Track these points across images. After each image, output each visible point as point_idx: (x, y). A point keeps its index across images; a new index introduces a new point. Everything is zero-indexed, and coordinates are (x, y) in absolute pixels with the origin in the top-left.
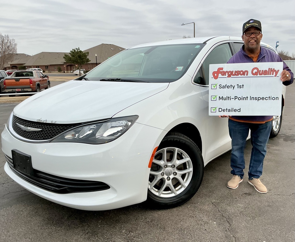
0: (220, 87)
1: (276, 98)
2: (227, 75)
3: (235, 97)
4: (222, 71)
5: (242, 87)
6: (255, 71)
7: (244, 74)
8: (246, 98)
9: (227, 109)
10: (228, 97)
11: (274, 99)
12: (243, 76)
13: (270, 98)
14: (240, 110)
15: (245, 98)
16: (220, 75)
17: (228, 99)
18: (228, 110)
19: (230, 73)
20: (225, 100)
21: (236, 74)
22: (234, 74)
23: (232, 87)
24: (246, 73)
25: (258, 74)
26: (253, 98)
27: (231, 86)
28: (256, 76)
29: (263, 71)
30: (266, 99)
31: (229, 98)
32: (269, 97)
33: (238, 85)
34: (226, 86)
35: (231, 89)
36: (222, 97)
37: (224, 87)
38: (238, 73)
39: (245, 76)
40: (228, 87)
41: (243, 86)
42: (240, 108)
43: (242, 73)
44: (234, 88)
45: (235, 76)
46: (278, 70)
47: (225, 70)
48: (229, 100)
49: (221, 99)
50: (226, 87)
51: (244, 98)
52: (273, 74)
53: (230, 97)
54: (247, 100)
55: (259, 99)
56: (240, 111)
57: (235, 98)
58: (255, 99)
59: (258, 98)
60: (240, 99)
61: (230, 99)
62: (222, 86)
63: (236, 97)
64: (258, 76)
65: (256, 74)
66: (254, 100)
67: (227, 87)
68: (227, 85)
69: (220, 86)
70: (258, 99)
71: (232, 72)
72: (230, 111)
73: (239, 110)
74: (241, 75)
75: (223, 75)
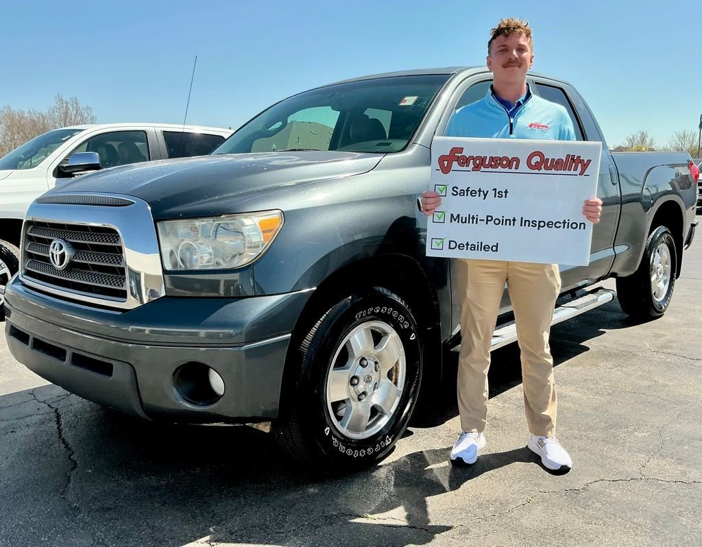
1: (581, 224)
2: (471, 165)
3: (488, 216)
4: (460, 155)
5: (504, 194)
7: (509, 165)
8: (512, 222)
9: (467, 244)
10: (471, 216)
11: (574, 226)
13: (566, 225)
14: (497, 247)
15: (509, 220)
16: (455, 165)
17: (471, 220)
18: (469, 247)
19: (478, 162)
20: (465, 222)
21: (493, 163)
22: (487, 163)
23: (482, 193)
24: (515, 163)
25: (542, 167)
27: (480, 191)
29: (553, 160)
30: (558, 225)
31: (473, 219)
32: (564, 222)
33: (495, 189)
34: (468, 190)
35: (478, 199)
36: (458, 215)
37: (464, 193)
38: (496, 162)
40: (473, 193)
41: (506, 192)
42: (497, 244)
43: (505, 162)
44: (485, 196)
45: (490, 169)
47: (466, 153)
48: (473, 223)
49: (455, 220)
50: (469, 192)
51: (506, 220)
52: (575, 169)
54: (514, 225)
55: (542, 224)
56: (496, 251)
57: (487, 221)
58: (531, 224)
59: (540, 222)
60: (499, 222)
61: (475, 220)
62: (458, 191)
63: (490, 218)
64: (543, 171)
66: (529, 226)
67: (471, 193)
68: (470, 190)
69: (455, 189)
70: (539, 226)
71: (483, 160)
72: (475, 248)
73: (494, 248)
74: (504, 167)
75: (461, 165)
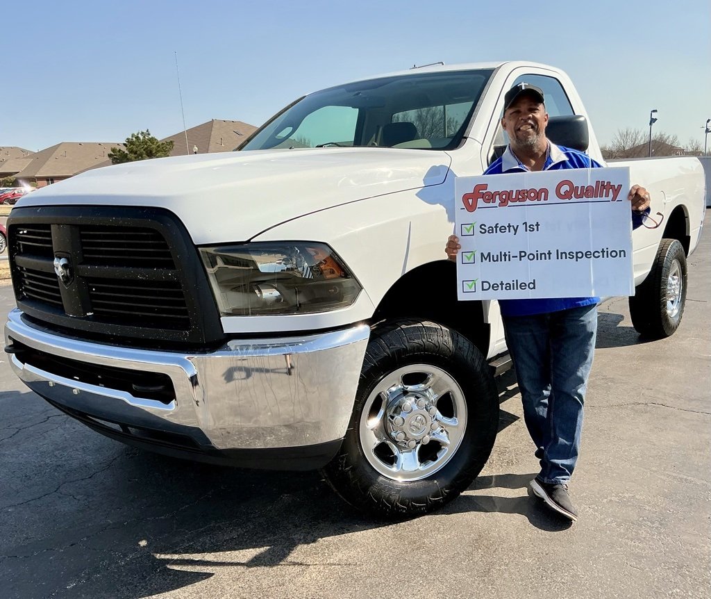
0: (483, 231)
6: (565, 188)
12: (536, 202)
26: (564, 255)
28: (567, 200)
39: (542, 201)
46: (620, 186)
53: (507, 253)
65: (567, 195)
